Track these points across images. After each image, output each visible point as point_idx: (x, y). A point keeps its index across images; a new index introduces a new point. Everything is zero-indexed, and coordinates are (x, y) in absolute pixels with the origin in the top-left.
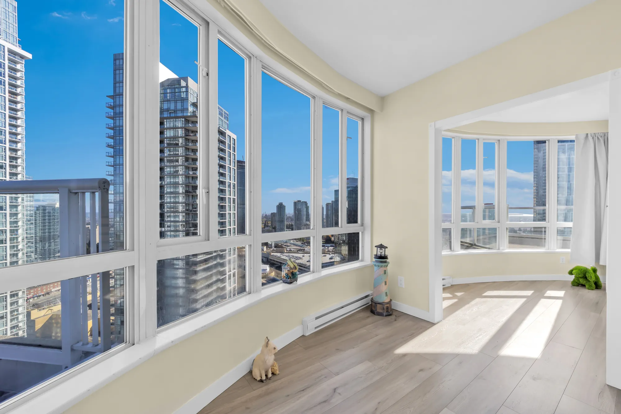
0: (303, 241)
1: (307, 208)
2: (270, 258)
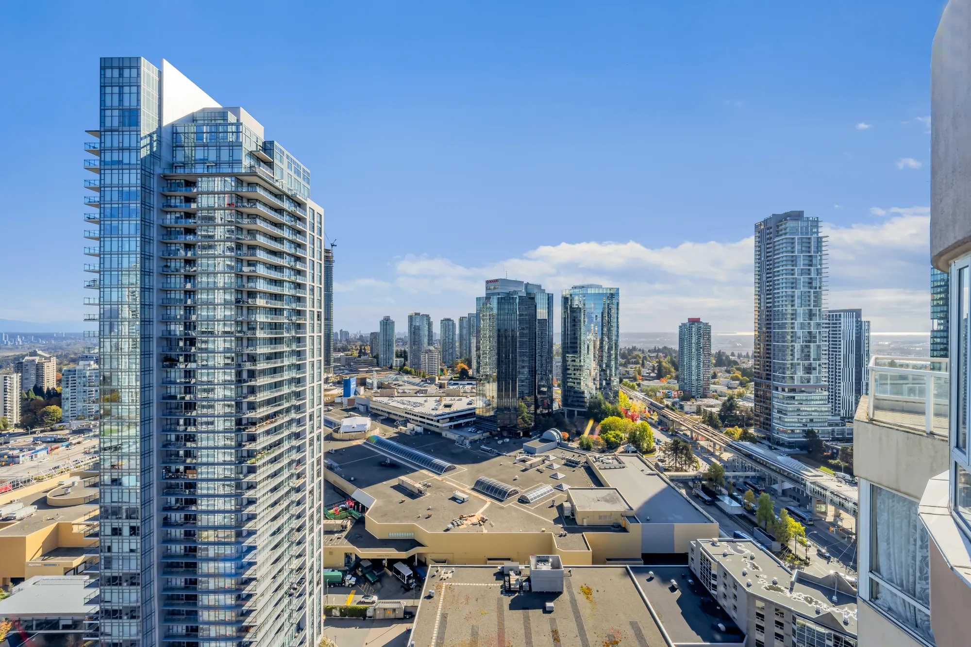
0: (424, 377)
1: (430, 325)
2: (371, 406)
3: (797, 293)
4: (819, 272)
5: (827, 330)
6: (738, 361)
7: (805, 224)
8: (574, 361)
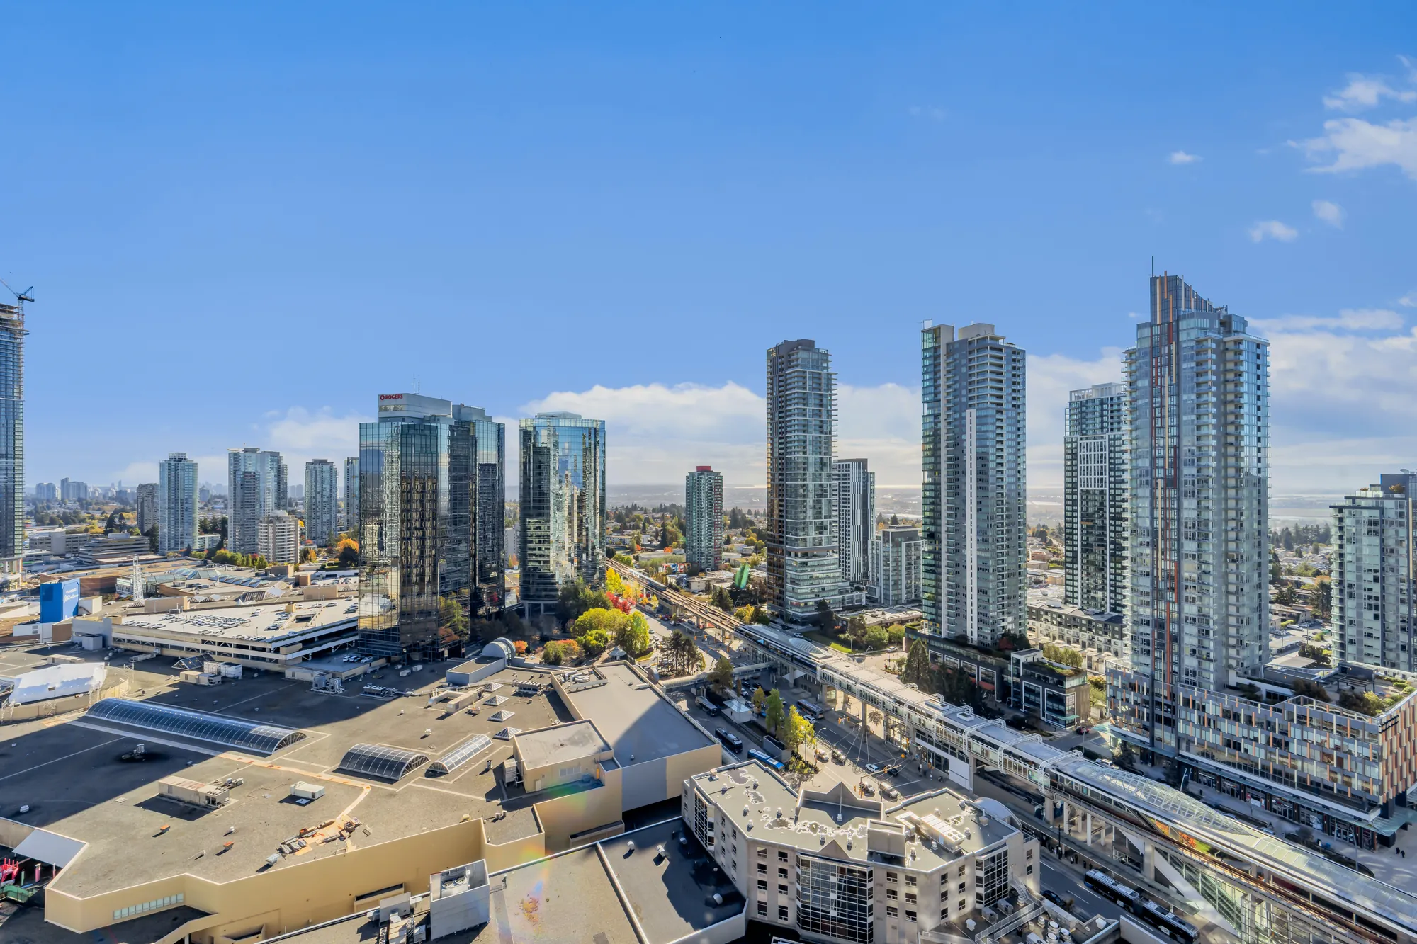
0: (261, 567)
1: (280, 471)
2: (114, 635)
3: (809, 437)
4: (829, 415)
5: (837, 482)
6: (755, 520)
7: (815, 356)
8: (539, 528)
